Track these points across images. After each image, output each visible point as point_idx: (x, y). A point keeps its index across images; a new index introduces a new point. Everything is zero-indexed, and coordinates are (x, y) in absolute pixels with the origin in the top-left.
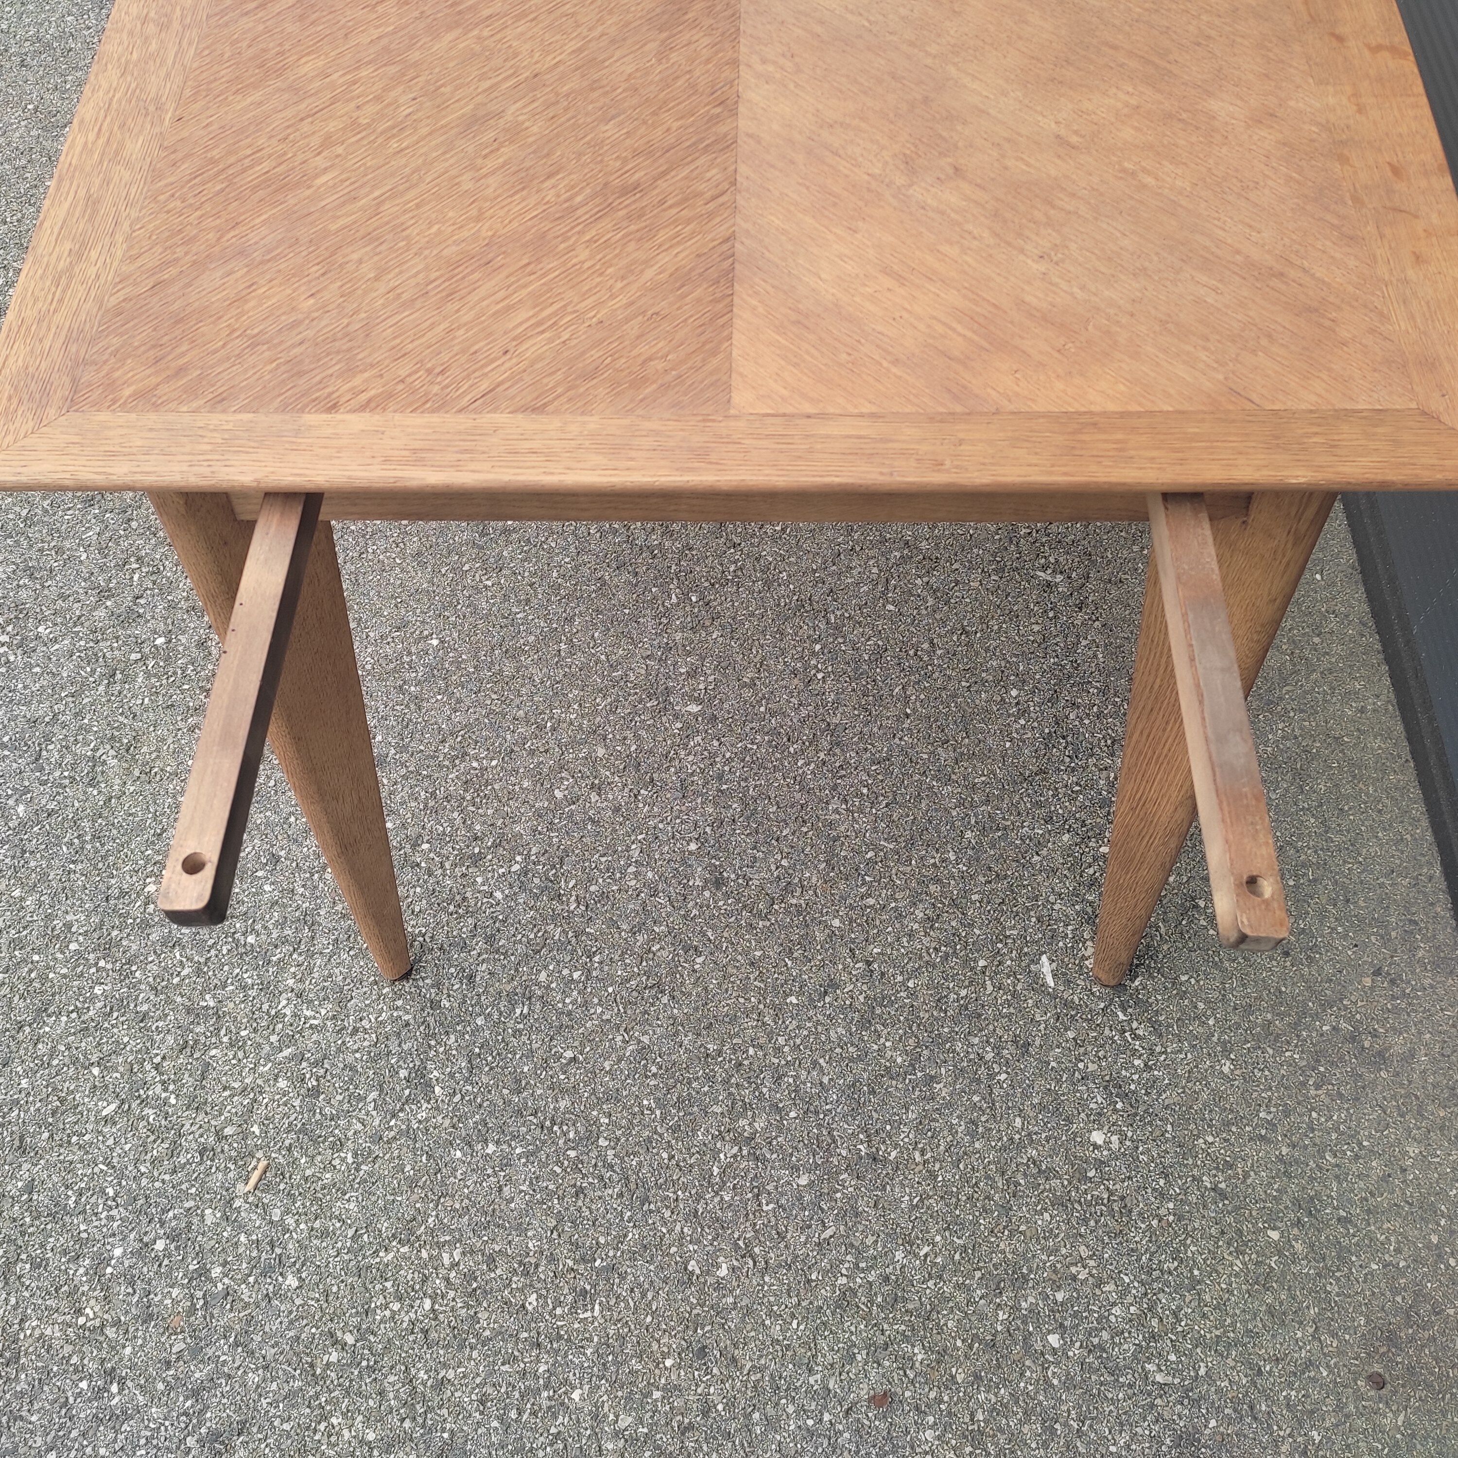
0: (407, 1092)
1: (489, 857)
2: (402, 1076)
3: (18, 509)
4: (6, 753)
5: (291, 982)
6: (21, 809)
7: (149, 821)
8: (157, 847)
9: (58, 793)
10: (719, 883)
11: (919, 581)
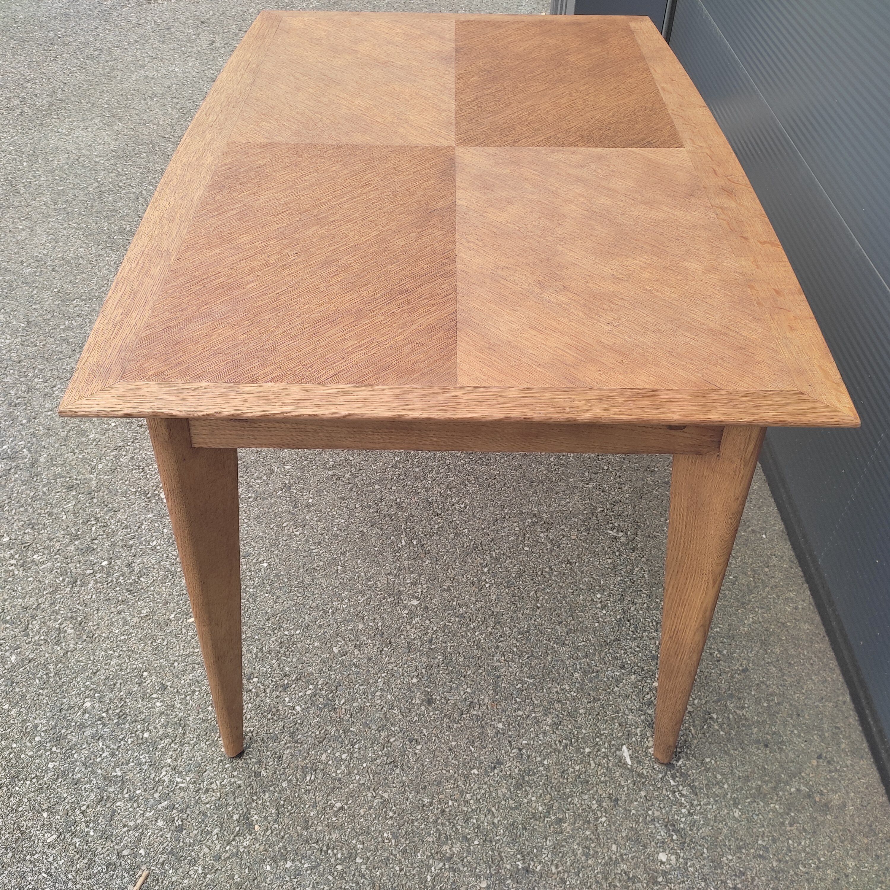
0: (238, 829)
1: (293, 686)
2: (235, 818)
3: (28, 492)
4: (8, 625)
5: (169, 761)
6: (13, 658)
7: (89, 665)
8: (93, 680)
9: (36, 649)
10: (430, 702)
11: (542, 535)
